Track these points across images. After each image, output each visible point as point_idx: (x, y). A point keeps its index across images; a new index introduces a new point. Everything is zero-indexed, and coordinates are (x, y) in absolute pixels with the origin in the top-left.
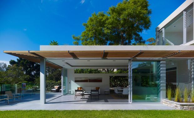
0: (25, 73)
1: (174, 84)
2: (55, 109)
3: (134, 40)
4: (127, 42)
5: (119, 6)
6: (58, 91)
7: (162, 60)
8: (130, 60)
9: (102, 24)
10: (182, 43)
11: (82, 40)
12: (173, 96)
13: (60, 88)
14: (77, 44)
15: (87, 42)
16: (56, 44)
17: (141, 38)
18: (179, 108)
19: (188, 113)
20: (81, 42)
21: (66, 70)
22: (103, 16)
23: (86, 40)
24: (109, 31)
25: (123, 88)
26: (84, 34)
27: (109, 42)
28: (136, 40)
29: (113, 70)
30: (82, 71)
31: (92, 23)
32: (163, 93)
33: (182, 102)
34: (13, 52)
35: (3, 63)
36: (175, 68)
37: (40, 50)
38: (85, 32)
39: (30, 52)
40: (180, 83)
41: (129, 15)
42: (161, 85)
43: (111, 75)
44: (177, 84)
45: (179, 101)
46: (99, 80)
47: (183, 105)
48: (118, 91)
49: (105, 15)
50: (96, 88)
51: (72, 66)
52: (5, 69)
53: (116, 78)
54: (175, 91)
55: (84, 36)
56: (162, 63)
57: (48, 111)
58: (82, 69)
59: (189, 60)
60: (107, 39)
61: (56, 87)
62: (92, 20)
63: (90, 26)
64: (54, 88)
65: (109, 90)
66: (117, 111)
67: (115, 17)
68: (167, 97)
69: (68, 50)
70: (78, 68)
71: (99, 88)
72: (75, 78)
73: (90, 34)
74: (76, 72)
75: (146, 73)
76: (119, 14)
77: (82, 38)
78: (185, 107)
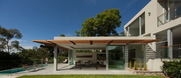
0: (49, 52)
1: (134, 59)
2: (62, 74)
3: (111, 33)
4: (108, 34)
5: (102, 13)
6: (67, 62)
7: (126, 45)
8: (107, 45)
9: (92, 24)
10: (139, 35)
11: (81, 33)
12: (133, 66)
13: (68, 61)
14: (78, 36)
15: (84, 35)
16: (64, 36)
17: (116, 32)
18: (135, 74)
19: (140, 77)
20: (80, 34)
21: (71, 51)
22: (93, 19)
23: (83, 33)
24: (96, 28)
25: (104, 61)
26: (82, 30)
27: (97, 34)
28: (113, 33)
29: (100, 50)
30: (81, 51)
31: (86, 24)
32: (126, 64)
33: (138, 70)
34: (36, 41)
35: (35, 47)
36: (135, 50)
37: (54, 40)
38: (83, 29)
39: (47, 40)
40: (138, 59)
41: (108, 19)
42: (126, 59)
43: (98, 53)
44: (136, 59)
45: (136, 69)
46: (91, 57)
47: (137, 72)
48: (101, 63)
49: (94, 18)
50: (89, 61)
51: (75, 48)
52: (37, 50)
53: (101, 55)
54: (134, 63)
55: (82, 31)
56: (126, 47)
57: (57, 75)
58: (81, 50)
59: (143, 45)
60: (96, 33)
61: (66, 60)
62: (86, 22)
63: (85, 25)
64: (65, 61)
65: (96, 62)
66: (98, 75)
67: (100, 20)
68: (129, 67)
69: (69, 40)
70: (78, 49)
71: (90, 61)
72: (77, 55)
73: (85, 30)
74: (77, 52)
75: (119, 52)
76: (102, 18)
77: (81, 32)
78: (139, 73)
